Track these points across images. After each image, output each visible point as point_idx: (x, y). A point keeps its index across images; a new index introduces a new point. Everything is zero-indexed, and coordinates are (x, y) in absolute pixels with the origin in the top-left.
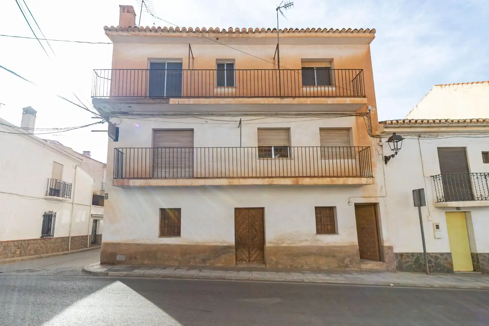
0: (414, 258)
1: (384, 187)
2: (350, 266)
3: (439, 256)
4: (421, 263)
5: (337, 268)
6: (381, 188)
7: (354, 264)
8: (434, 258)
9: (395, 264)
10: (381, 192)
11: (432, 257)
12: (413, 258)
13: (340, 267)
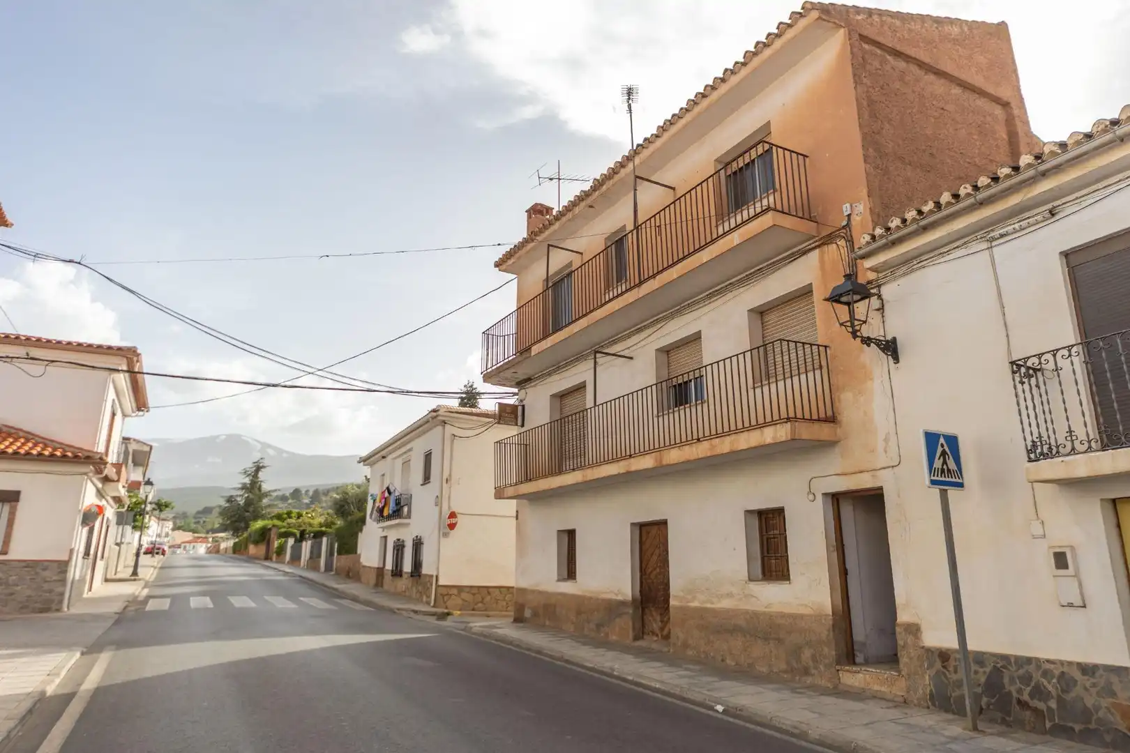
0: (985, 672)
1: (893, 439)
2: (813, 671)
3: (1077, 675)
4: (1010, 693)
5: (785, 672)
6: (886, 440)
7: (822, 667)
8: (1054, 681)
9: (926, 682)
10: (886, 452)
11: (1046, 674)
12: (981, 670)
13: (791, 670)
